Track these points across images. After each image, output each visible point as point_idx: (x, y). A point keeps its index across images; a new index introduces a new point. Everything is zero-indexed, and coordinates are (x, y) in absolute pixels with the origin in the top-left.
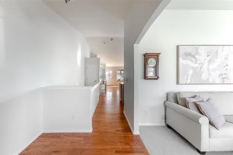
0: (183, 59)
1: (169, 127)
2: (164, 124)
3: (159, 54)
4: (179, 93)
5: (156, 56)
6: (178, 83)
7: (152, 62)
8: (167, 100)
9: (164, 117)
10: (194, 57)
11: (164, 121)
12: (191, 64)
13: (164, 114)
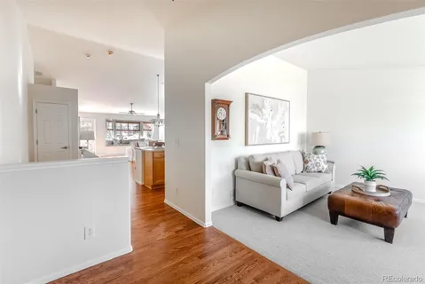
0: (252, 112)
1: (240, 204)
2: (232, 203)
3: (231, 102)
4: (252, 157)
5: (227, 104)
6: (246, 144)
7: (221, 113)
8: (237, 168)
9: (232, 193)
10: (261, 110)
11: (232, 198)
12: (259, 120)
13: (232, 189)
